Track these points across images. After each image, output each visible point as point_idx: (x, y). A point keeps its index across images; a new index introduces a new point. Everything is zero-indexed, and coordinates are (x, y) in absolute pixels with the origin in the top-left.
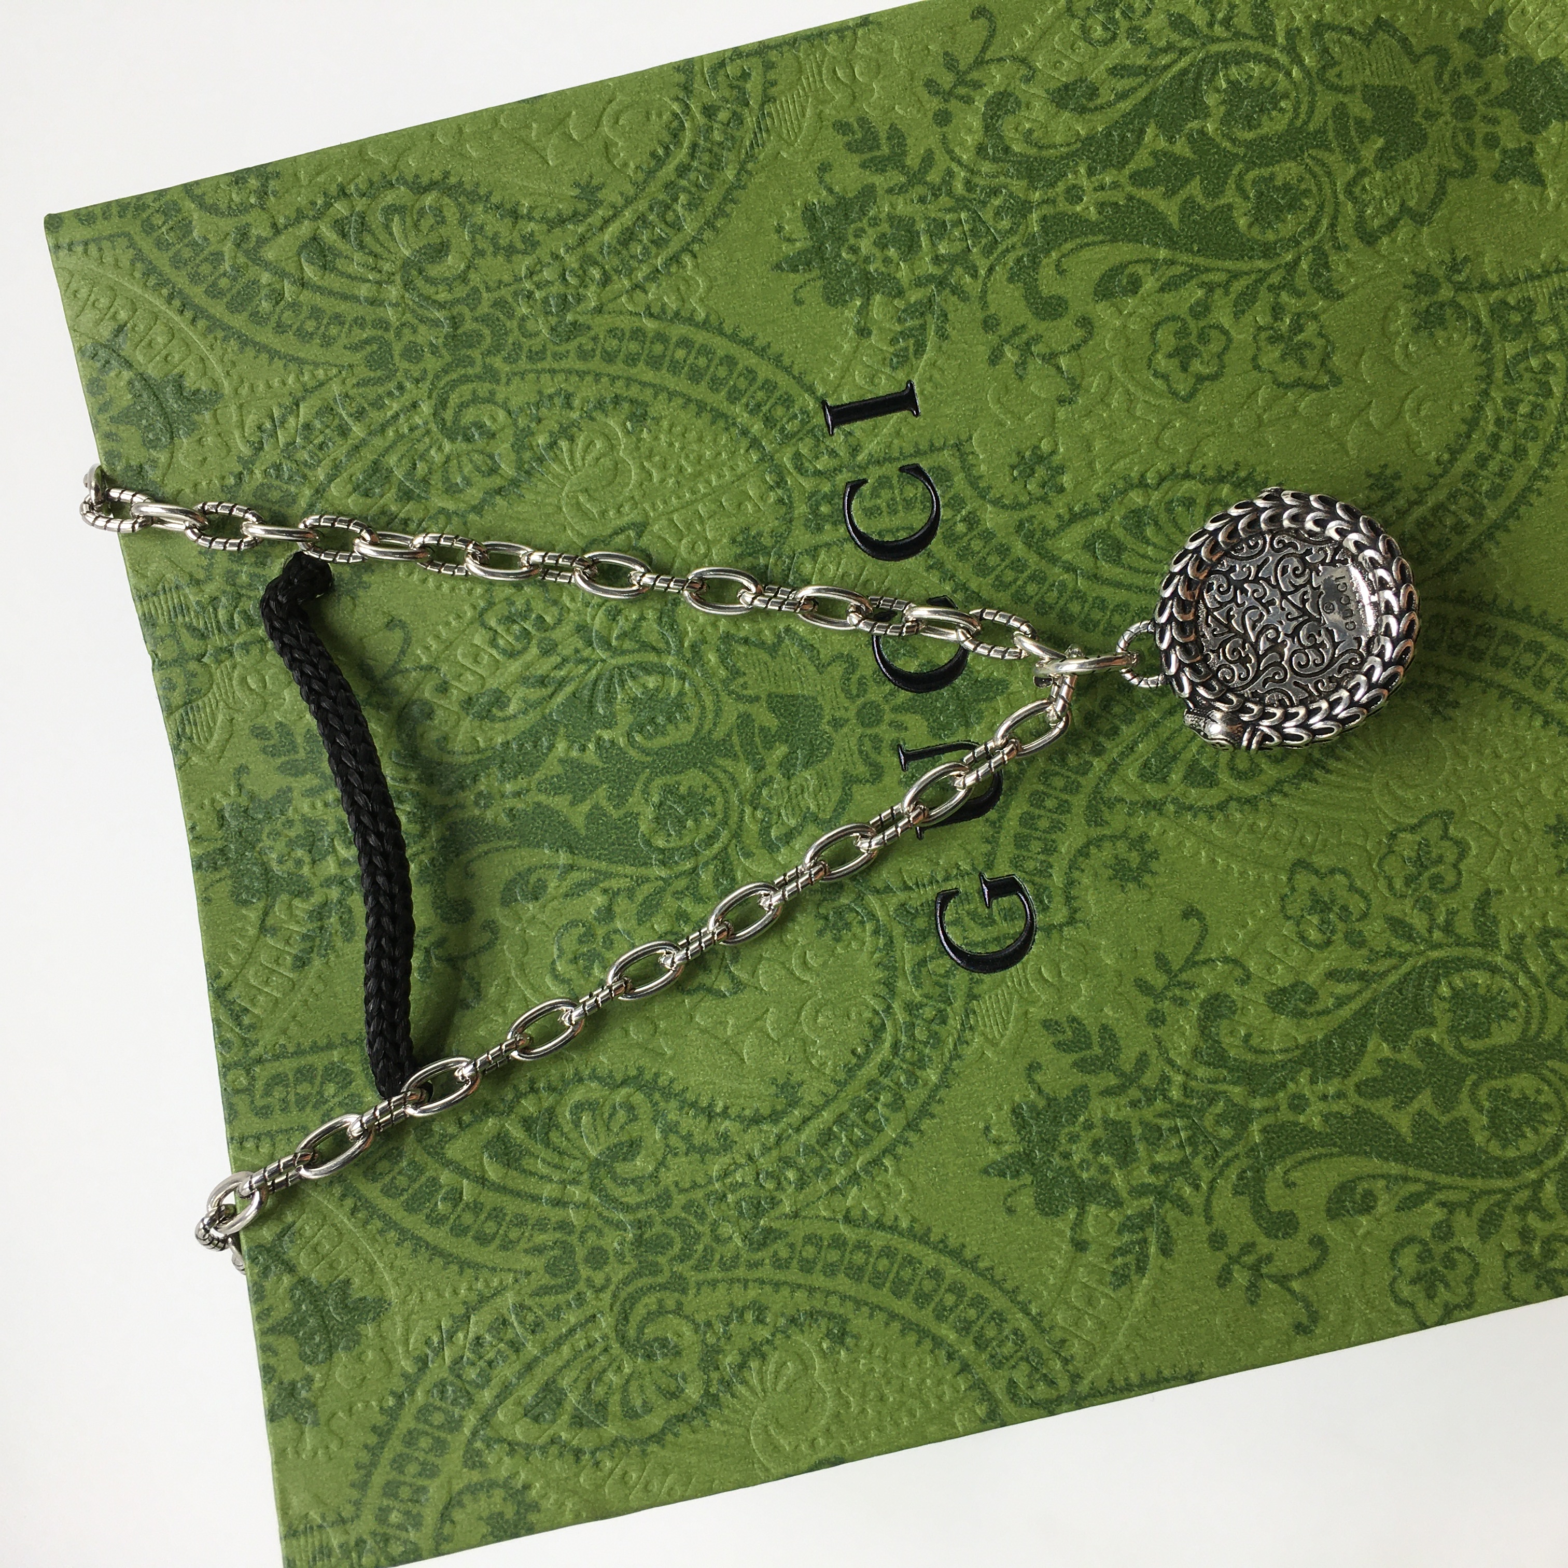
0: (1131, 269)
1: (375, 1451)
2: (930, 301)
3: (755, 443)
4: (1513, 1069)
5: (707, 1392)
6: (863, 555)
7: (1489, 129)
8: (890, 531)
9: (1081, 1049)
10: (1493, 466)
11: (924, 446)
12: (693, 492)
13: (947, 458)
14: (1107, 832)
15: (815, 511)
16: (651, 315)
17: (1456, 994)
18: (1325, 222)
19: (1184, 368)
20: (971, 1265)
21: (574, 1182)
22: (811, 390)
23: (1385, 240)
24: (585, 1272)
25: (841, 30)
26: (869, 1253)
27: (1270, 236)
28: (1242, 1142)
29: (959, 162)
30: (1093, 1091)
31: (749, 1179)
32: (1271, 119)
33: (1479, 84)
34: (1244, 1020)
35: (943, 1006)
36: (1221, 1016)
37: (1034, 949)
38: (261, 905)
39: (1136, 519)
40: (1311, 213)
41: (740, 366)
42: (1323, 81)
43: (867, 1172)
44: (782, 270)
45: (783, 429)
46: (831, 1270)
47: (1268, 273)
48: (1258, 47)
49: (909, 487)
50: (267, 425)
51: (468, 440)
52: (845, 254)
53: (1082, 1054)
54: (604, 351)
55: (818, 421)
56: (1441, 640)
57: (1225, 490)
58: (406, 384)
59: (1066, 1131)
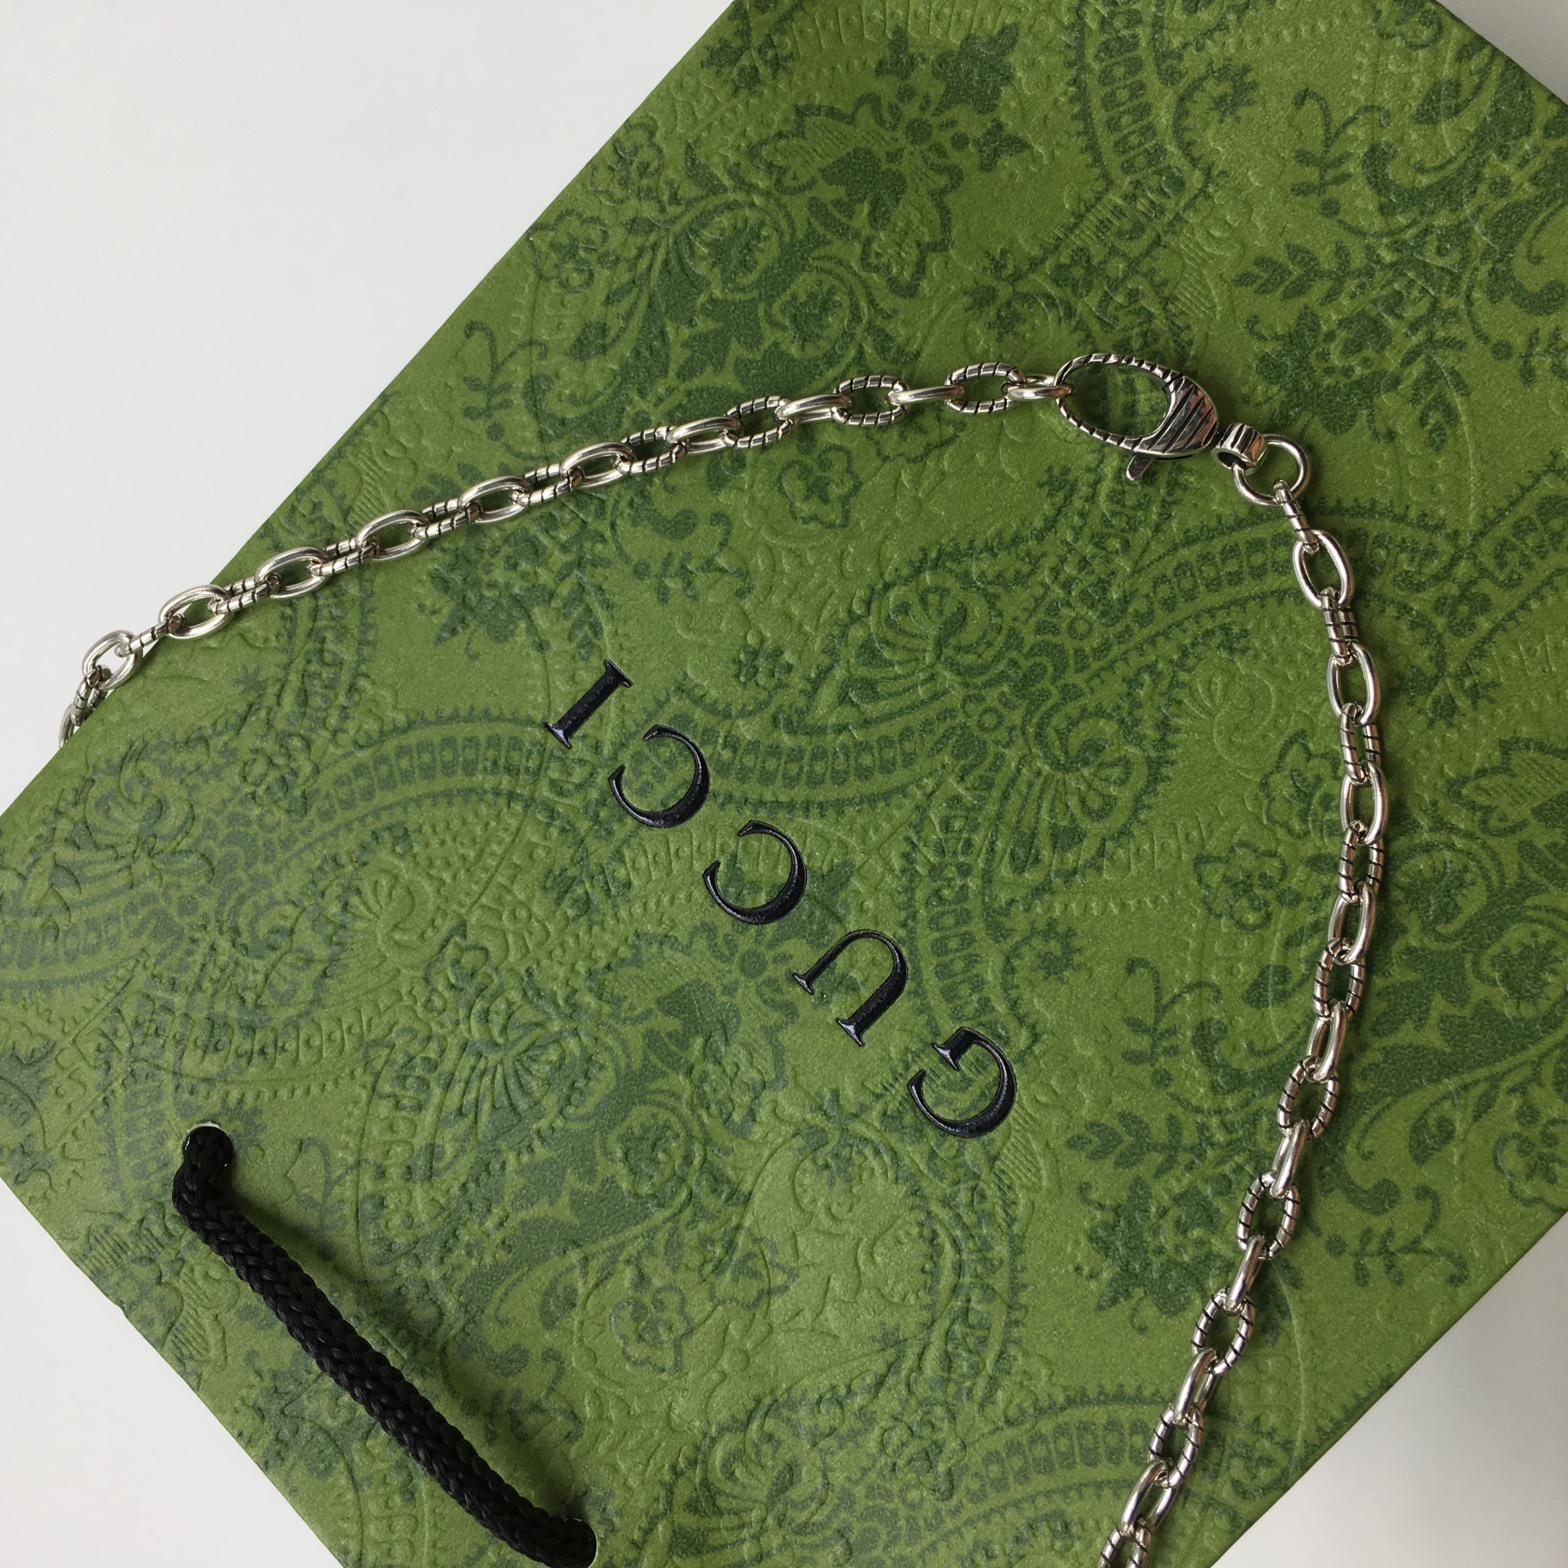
2: (581, 586)
3: (512, 796)
4: (1500, 928)
6: (660, 831)
7: (951, 133)
8: (669, 796)
9: (1115, 1147)
11: (651, 707)
12: (486, 870)
13: (677, 704)
14: (1017, 938)
15: (596, 819)
16: (361, 747)
17: (1410, 889)
18: (863, 304)
19: (825, 500)
21: (764, 1531)
22: (530, 722)
23: (924, 284)
25: (370, 418)
27: (825, 345)
30: (1147, 1178)
32: (762, 251)
33: (917, 101)
34: (1238, 1032)
35: (972, 1183)
36: (1216, 1041)
37: (1020, 1085)
38: (341, 1465)
39: (869, 653)
40: (846, 304)
41: (460, 741)
42: (784, 191)
43: (1000, 1371)
44: (445, 639)
45: (527, 769)
46: (1023, 1476)
48: (714, 201)
49: (662, 749)
50: (104, 1043)
51: (273, 948)
52: (488, 594)
53: (1118, 1151)
54: (341, 802)
55: (552, 743)
56: (1195, 586)
57: (928, 578)
58: (197, 935)
59: (1145, 1228)
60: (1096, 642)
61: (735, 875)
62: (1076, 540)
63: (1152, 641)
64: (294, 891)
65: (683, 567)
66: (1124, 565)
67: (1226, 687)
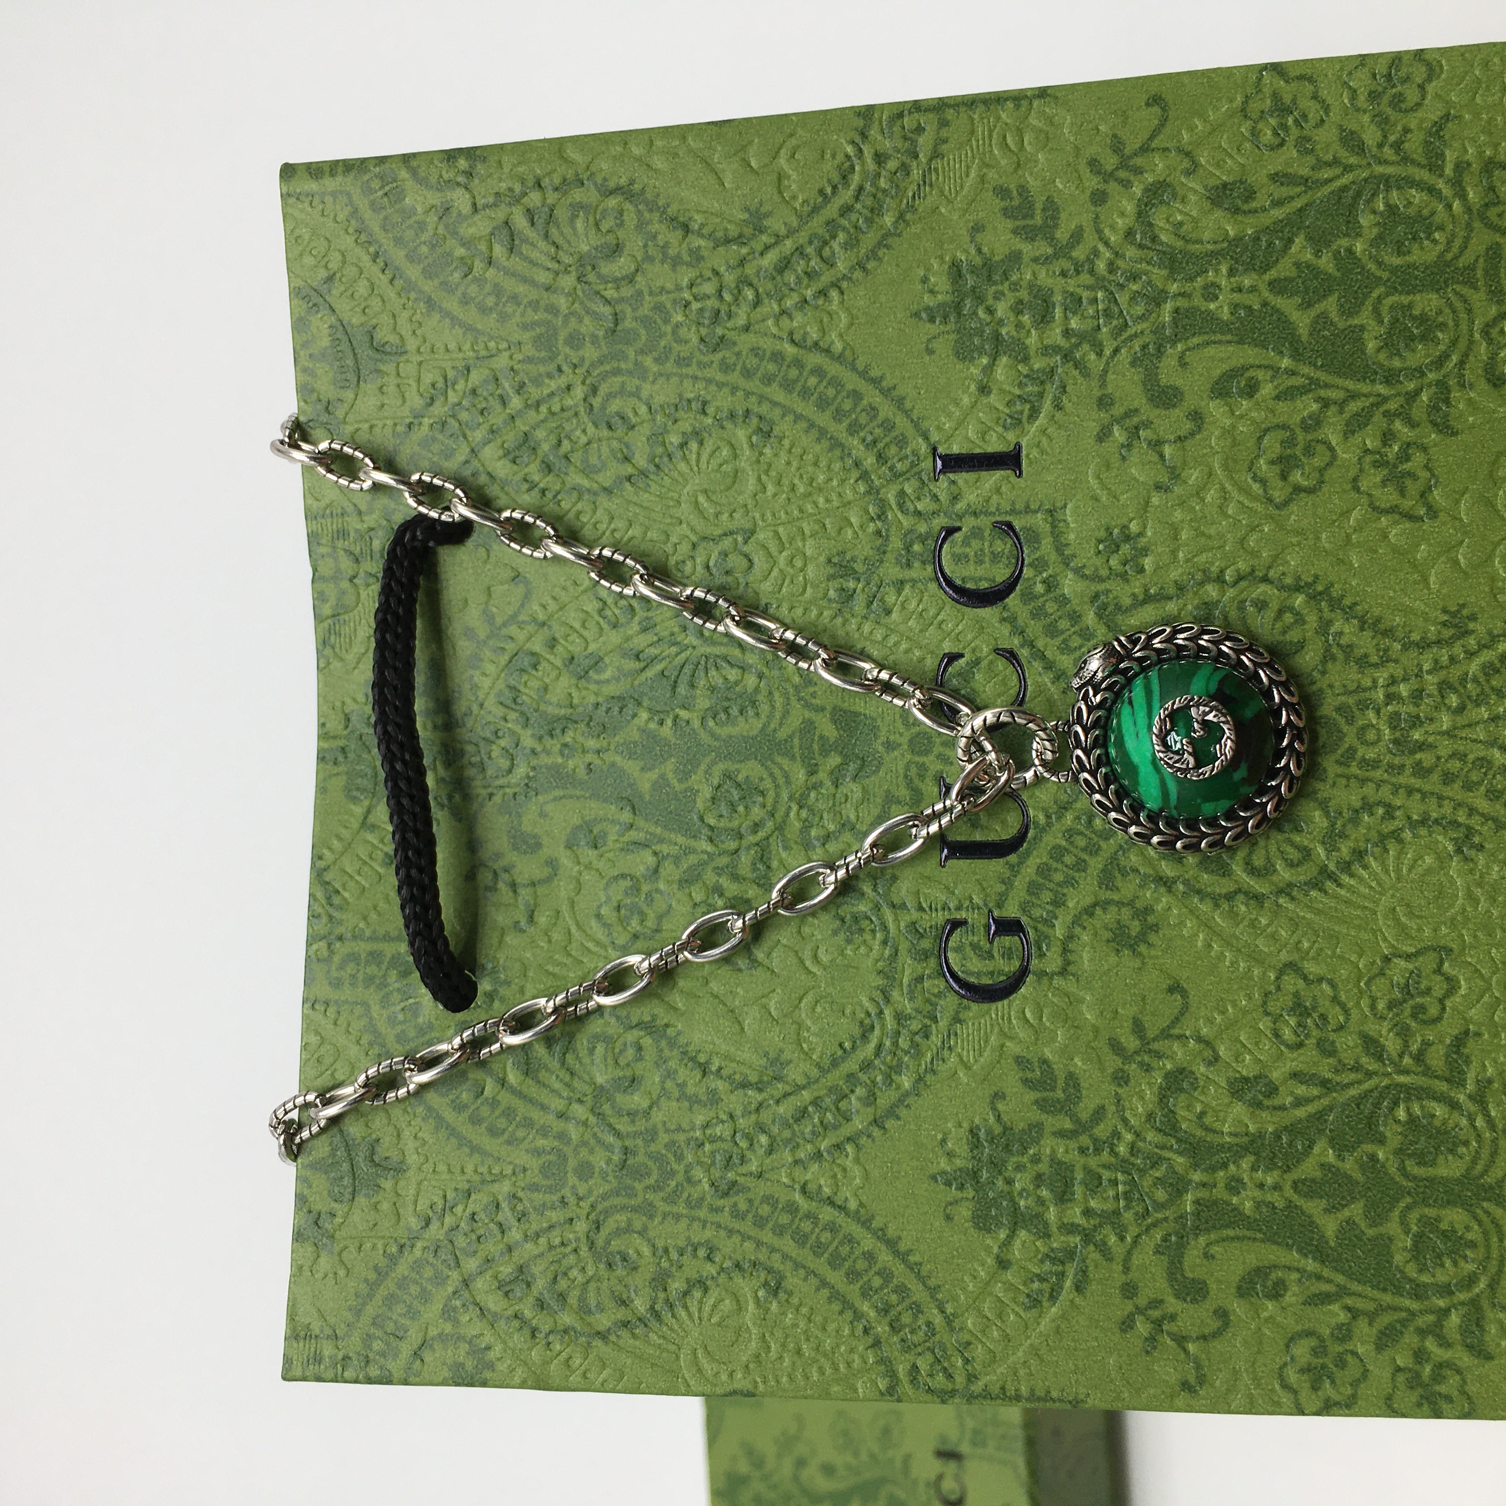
0: (1251, 373)
1: (373, 1286)
2: (1052, 371)
3: (864, 476)
4: (1448, 1202)
5: (652, 1308)
6: (944, 596)
8: (972, 579)
9: (1045, 1090)
11: (1020, 506)
12: (801, 511)
13: (1039, 521)
14: (1116, 897)
15: (908, 548)
16: (793, 341)
17: (1412, 1120)
18: (1455, 358)
19: (1284, 477)
20: (902, 1256)
21: (580, 1101)
22: (925, 436)
24: (572, 1179)
25: (1018, 98)
26: (816, 1224)
27: (1397, 363)
28: (1173, 1208)
29: (1107, 244)
30: (1048, 1129)
31: (727, 1134)
32: (1422, 248)
34: (1202, 1098)
35: (928, 1022)
36: (1182, 1090)
37: (1023, 990)
38: (366, 803)
39: (1206, 611)
40: (1442, 347)
41: (865, 402)
42: (1483, 217)
43: (829, 1153)
44: (920, 318)
45: (892, 468)
46: (780, 1230)
47: (1385, 399)
48: (1424, 175)
49: (999, 542)
50: (440, 385)
51: (610, 427)
52: (981, 313)
53: (1045, 1094)
54: (744, 367)
55: (927, 464)
56: (1480, 783)
57: (1299, 600)
58: (565, 368)
59: (1015, 1159)
60: (1371, 755)
61: (967, 676)
62: (1429, 672)
63: (1410, 791)
64: (659, 399)
65: (1137, 428)
66: (1446, 721)
67: (1429, 871)
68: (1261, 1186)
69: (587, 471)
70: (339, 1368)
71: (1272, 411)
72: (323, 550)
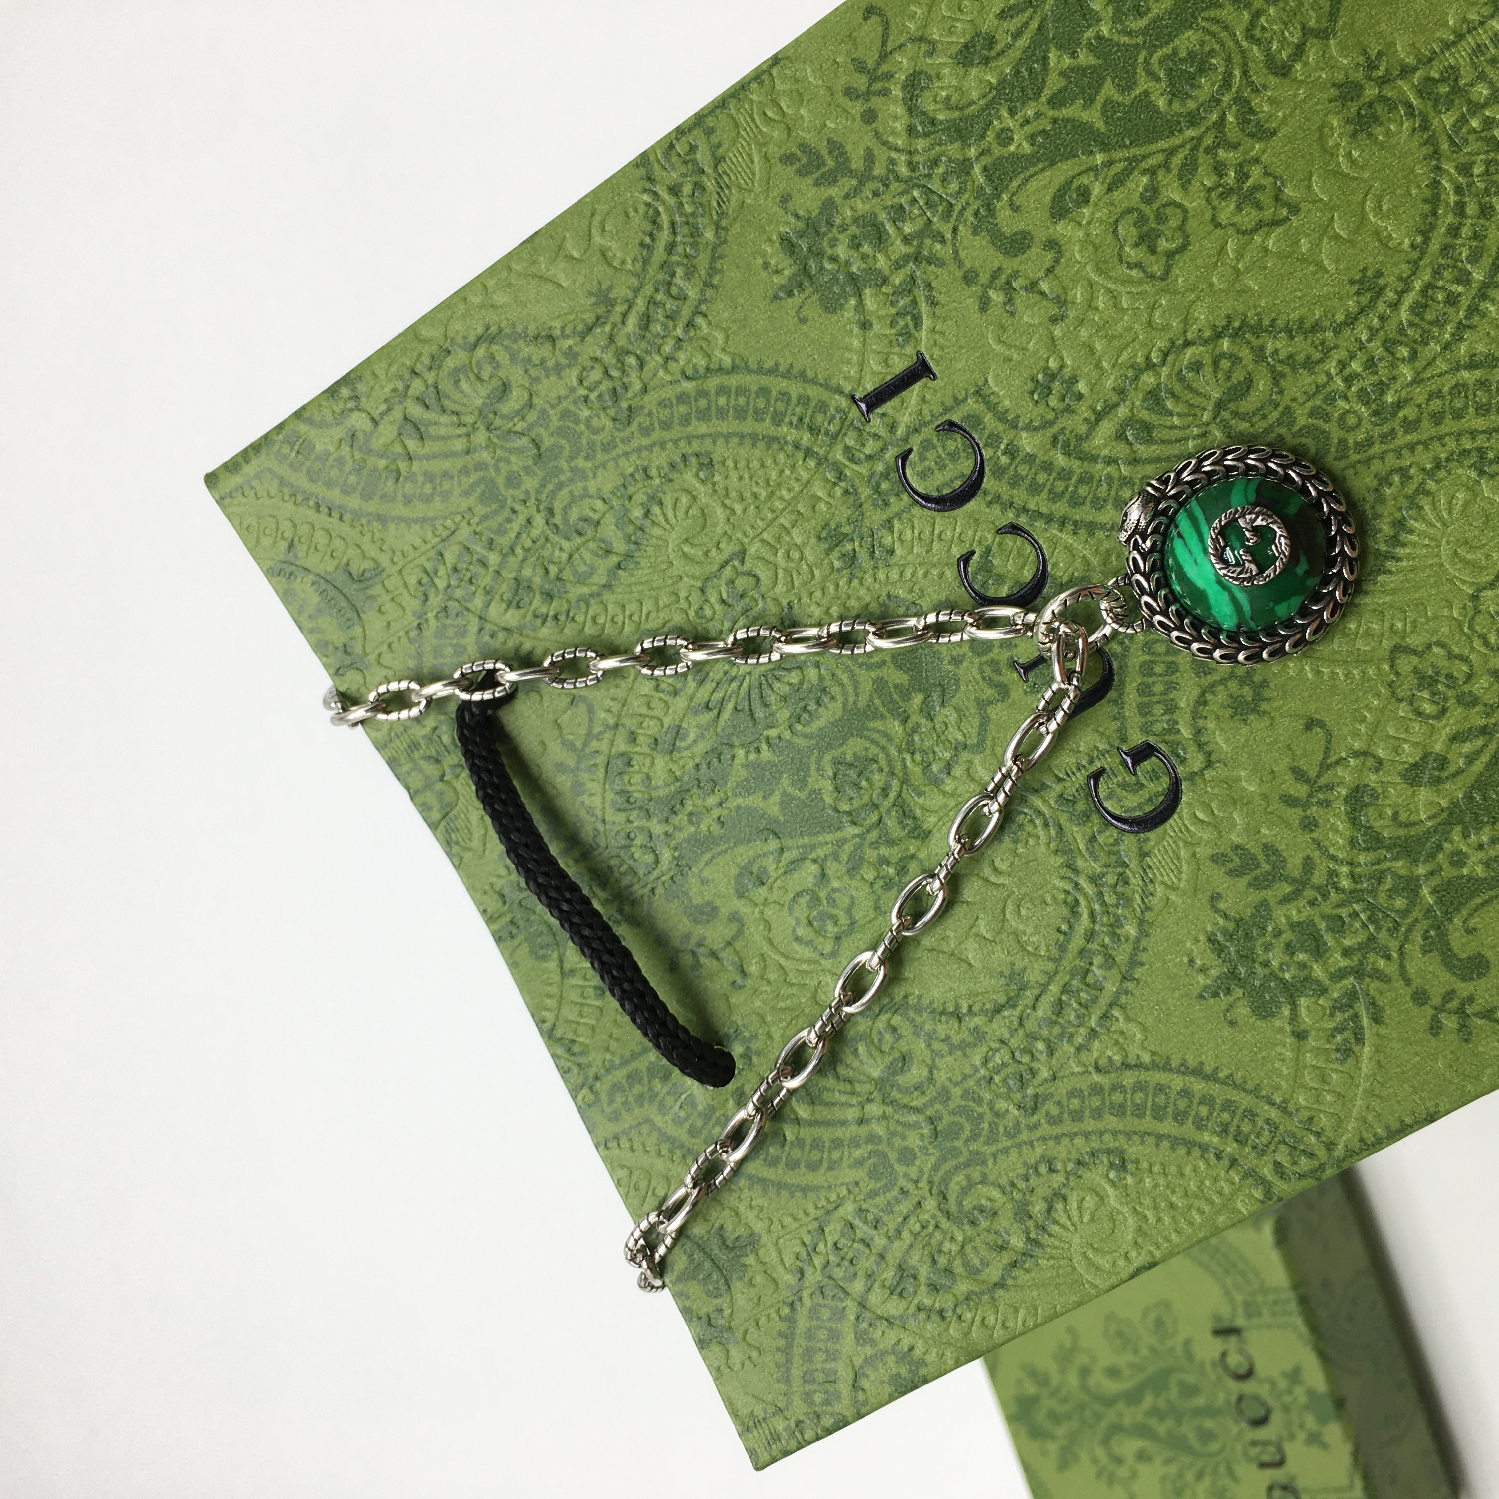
0: (1076, 183)
1: (786, 1351)
2: (913, 278)
3: (808, 453)
5: (1028, 1239)
6: (930, 513)
8: (946, 484)
9: (1251, 870)
10: (1465, 232)
11: (949, 402)
12: (773, 511)
13: (972, 405)
14: (1216, 677)
15: (877, 490)
16: (687, 378)
18: (1237, 73)
19: (1153, 251)
20: (1212, 1077)
21: (869, 1101)
22: (839, 390)
23: (1298, 67)
24: (900, 1169)
25: (759, 76)
26: (1124, 1092)
27: (1191, 105)
28: (1417, 908)
29: (897, 149)
30: (1273, 902)
31: (1007, 1058)
34: (1388, 802)
35: (1120, 870)
36: (1366, 805)
37: (1184, 798)
38: (555, 955)
39: (1154, 397)
40: (1221, 70)
41: (774, 393)
43: (1101, 1026)
44: (781, 299)
45: (827, 433)
46: (1098, 1114)
47: (1200, 139)
49: (949, 442)
50: (425, 580)
51: (580, 534)
52: (828, 266)
53: (1253, 874)
54: (661, 422)
55: (854, 413)
56: (1466, 406)
57: (1226, 344)
58: (517, 507)
59: (1259, 943)
60: (1361, 436)
61: (986, 567)
62: (1369, 340)
63: (1412, 447)
64: (607, 489)
65: (1008, 283)
66: (1407, 372)
67: (1466, 504)
68: (1480, 847)
69: (582, 579)
70: (798, 1434)
71: (1112, 204)
72: (406, 768)
